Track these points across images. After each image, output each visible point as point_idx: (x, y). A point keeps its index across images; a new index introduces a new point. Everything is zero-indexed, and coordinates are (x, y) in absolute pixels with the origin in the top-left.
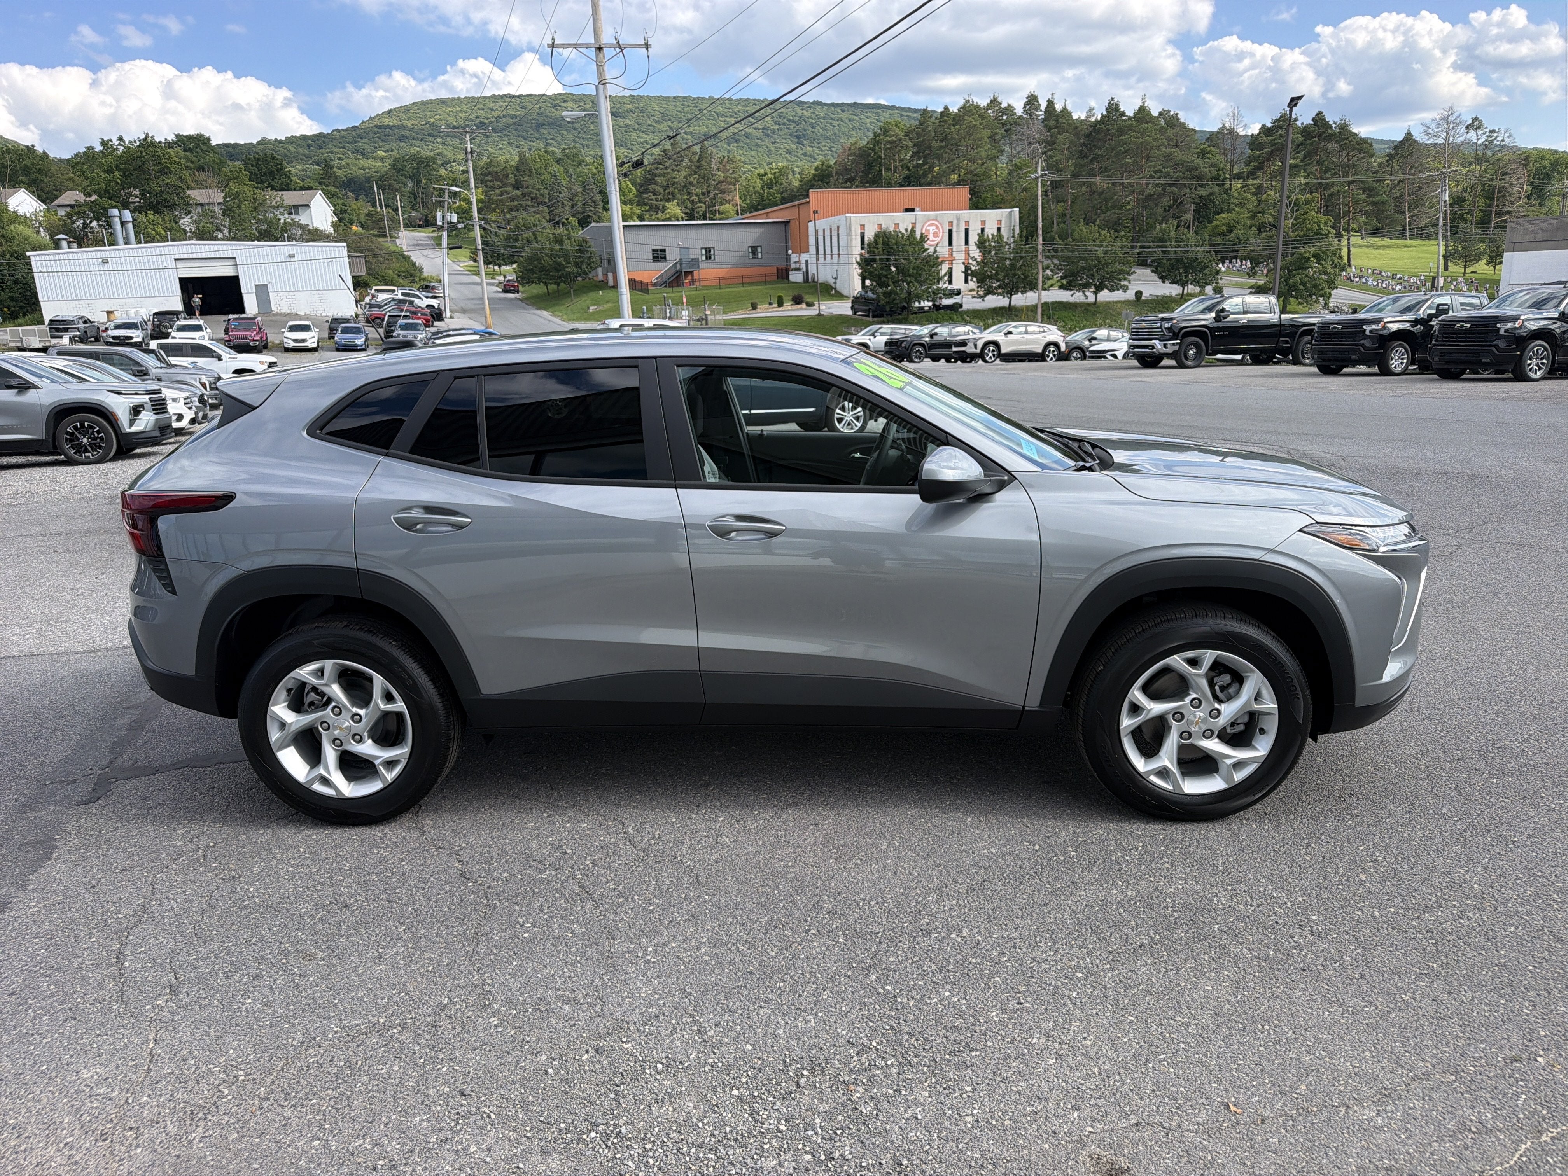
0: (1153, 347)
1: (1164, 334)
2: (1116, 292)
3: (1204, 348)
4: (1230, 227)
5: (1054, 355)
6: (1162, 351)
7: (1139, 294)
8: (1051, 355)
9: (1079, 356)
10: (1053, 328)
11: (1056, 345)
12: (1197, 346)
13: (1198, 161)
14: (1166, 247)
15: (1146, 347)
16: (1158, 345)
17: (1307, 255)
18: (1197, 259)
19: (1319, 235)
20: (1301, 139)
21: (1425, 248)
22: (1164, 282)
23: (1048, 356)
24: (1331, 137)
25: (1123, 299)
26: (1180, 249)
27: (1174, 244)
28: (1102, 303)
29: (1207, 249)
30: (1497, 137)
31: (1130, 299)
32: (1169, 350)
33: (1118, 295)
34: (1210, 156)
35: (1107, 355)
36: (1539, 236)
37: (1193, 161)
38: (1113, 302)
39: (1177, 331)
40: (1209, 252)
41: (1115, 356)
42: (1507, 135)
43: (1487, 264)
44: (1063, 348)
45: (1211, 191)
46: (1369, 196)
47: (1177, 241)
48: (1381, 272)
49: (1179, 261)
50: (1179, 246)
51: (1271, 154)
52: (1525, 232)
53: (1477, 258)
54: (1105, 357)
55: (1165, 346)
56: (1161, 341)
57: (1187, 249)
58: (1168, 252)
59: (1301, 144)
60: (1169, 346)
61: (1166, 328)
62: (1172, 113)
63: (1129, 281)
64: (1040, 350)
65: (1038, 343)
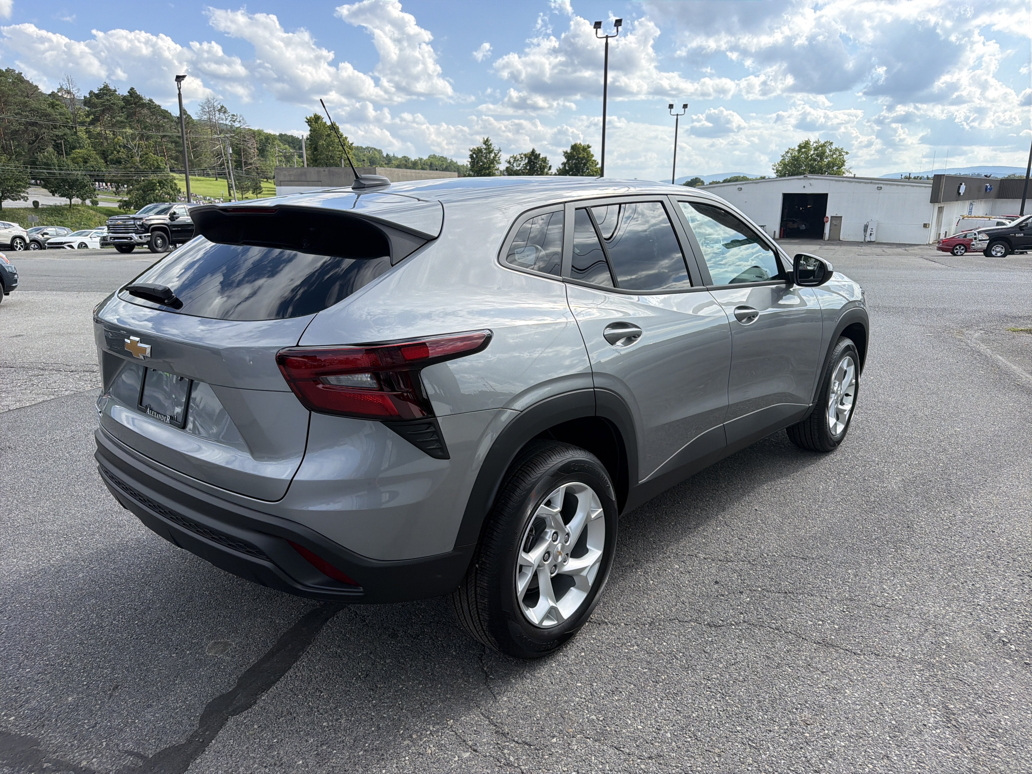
0: (131, 239)
1: (138, 229)
2: (18, 201)
3: (167, 239)
4: (85, 159)
5: (22, 246)
6: (138, 241)
7: (36, 203)
8: (19, 246)
9: (36, 247)
10: (16, 225)
11: (21, 238)
12: (162, 237)
13: (49, 110)
14: (50, 169)
15: (126, 238)
16: (135, 237)
17: (154, 181)
18: (78, 180)
19: (158, 169)
20: (123, 104)
21: (209, 182)
22: (54, 195)
23: (17, 247)
24: (143, 105)
25: (23, 207)
26: (63, 172)
27: (57, 168)
28: (7, 209)
29: (84, 173)
30: (236, 119)
31: (29, 206)
32: (144, 240)
33: (19, 204)
34: (58, 107)
35: (65, 246)
36: (292, 178)
37: (46, 110)
38: (16, 209)
39: (147, 227)
40: (85, 175)
41: (71, 247)
42: (241, 118)
43: (253, 193)
44: (28, 241)
45: (64, 132)
46: (176, 146)
47: (58, 166)
48: (196, 196)
49: (64, 181)
50: (61, 170)
51: (103, 111)
52: (285, 175)
53: (248, 190)
54: (63, 248)
55: (140, 237)
56: (136, 234)
57: (68, 172)
58: (54, 174)
59: (124, 107)
60: (143, 237)
61: (139, 225)
62: (17, 72)
63: (27, 193)
64: (9, 242)
65: (7, 237)
